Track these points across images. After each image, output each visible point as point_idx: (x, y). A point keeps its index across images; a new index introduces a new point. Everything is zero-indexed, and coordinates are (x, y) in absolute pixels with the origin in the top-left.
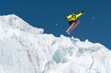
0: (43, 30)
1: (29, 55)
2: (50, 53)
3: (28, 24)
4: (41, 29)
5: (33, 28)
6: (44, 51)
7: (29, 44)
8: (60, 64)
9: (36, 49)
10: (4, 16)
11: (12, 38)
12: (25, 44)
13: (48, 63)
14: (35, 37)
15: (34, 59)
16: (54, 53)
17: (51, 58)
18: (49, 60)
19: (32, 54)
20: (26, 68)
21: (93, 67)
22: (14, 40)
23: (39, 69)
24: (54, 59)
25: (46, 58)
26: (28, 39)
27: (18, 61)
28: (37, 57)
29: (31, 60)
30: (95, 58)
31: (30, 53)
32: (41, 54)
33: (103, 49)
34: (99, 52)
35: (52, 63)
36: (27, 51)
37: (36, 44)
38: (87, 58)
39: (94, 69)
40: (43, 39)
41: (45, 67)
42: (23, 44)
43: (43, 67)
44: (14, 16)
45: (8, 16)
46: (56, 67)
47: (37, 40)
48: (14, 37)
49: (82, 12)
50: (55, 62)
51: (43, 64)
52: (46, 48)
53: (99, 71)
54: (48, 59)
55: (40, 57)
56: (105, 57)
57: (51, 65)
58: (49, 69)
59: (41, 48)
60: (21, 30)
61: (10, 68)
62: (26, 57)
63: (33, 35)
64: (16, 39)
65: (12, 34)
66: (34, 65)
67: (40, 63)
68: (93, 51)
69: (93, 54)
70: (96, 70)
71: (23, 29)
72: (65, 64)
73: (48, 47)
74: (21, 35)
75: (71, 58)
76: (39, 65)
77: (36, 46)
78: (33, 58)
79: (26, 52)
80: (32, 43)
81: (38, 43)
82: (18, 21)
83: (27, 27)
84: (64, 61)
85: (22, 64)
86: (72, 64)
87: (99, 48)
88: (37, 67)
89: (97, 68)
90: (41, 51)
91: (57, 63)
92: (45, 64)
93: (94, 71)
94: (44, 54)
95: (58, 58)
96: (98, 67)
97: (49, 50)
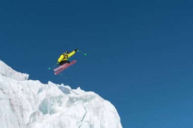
0: (28, 75)
1: (11, 105)
2: (36, 102)
3: (11, 68)
4: (25, 74)
5: (17, 73)
6: (29, 99)
7: (11, 91)
8: (48, 115)
9: (19, 97)
12: (6, 91)
13: (34, 114)
15: (17, 109)
16: (40, 102)
17: (37, 108)
18: (35, 111)
19: (15, 104)
20: (8, 119)
21: (85, 119)
23: (23, 120)
24: (40, 109)
25: (31, 108)
26: (10, 85)
28: (21, 107)
29: (13, 110)
30: (88, 109)
31: (12, 102)
32: (26, 103)
33: (98, 98)
34: (93, 101)
35: (38, 114)
36: (9, 99)
37: (20, 91)
38: (79, 109)
39: (86, 121)
40: (28, 86)
41: (30, 118)
42: (4, 91)
43: (28, 119)
46: (43, 119)
47: (21, 87)
49: (76, 50)
50: (41, 113)
51: (28, 114)
52: (32, 97)
53: (92, 123)
54: (33, 109)
55: (24, 107)
56: (99, 108)
57: (37, 117)
58: (34, 120)
59: (25, 96)
60: (3, 75)
62: (8, 107)
66: (17, 116)
67: (23, 114)
68: (86, 101)
69: (86, 104)
70: (88, 122)
71: (4, 73)
73: (34, 95)
74: (2, 81)
75: (60, 108)
76: (23, 116)
77: (20, 94)
78: (15, 108)
79: (8, 101)
80: (15, 90)
81: (22, 90)
83: (10, 71)
84: (52, 112)
85: (4, 114)
86: (61, 115)
87: (92, 97)
88: (21, 119)
89: (89, 120)
90: (26, 100)
91: (44, 113)
92: (29, 115)
93: (87, 123)
94: (29, 103)
95: (45, 109)
96: (91, 119)
97: (35, 99)
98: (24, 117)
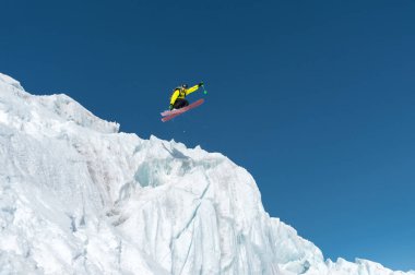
0: (118, 125)
1: (91, 171)
2: (130, 168)
3: (91, 113)
4: (114, 123)
5: (100, 121)
6: (120, 163)
7: (91, 150)
8: (148, 188)
9: (104, 159)
10: (45, 97)
11: (60, 138)
12: (83, 149)
13: (127, 186)
14: (102, 137)
15: (100, 178)
16: (137, 168)
17: (131, 177)
18: (128, 181)
19: (96, 170)
20: (85, 194)
21: (206, 196)
22: (63, 142)
23: (109, 195)
24: (137, 178)
25: (121, 176)
27: (70, 182)
28: (106, 174)
29: (94, 180)
30: (211, 180)
31: (92, 167)
32: (114, 169)
33: (227, 163)
34: (219, 168)
35: (134, 187)
36: (88, 163)
37: (105, 150)
38: (197, 179)
40: (119, 142)
41: (121, 193)
42: (80, 149)
43: (117, 194)
44: (63, 96)
45: (53, 98)
46: (141, 194)
47: (106, 144)
48: (63, 136)
50: (138, 185)
51: (117, 187)
52: (124, 159)
53: (217, 202)
54: (126, 178)
55: (111, 174)
56: (228, 177)
57: (131, 190)
58: (127, 196)
60: (78, 124)
61: (55, 193)
62: (85, 175)
63: (99, 134)
64: (68, 139)
65: (59, 131)
66: (99, 189)
67: (110, 185)
68: (209, 167)
69: (207, 172)
70: (211, 200)
71: (80, 121)
72: (156, 188)
73: (127, 157)
74: (76, 134)
75: (169, 177)
76: (108, 189)
77: (105, 154)
78: (97, 176)
79: (86, 166)
80: (98, 148)
81: (109, 148)
82: (72, 106)
83: (89, 118)
84: (156, 183)
85: (78, 186)
86: (170, 188)
87: (219, 162)
88: (106, 194)
89: (213, 197)
90: (114, 164)
91: (143, 186)
92: (120, 186)
93: (209, 201)
94: (120, 169)
95: (144, 178)
96: (215, 196)
97: (129, 163)
98: (111, 191)
